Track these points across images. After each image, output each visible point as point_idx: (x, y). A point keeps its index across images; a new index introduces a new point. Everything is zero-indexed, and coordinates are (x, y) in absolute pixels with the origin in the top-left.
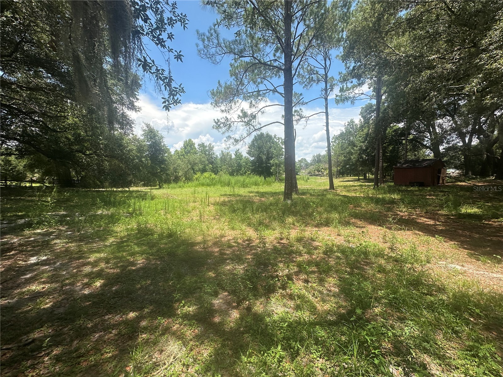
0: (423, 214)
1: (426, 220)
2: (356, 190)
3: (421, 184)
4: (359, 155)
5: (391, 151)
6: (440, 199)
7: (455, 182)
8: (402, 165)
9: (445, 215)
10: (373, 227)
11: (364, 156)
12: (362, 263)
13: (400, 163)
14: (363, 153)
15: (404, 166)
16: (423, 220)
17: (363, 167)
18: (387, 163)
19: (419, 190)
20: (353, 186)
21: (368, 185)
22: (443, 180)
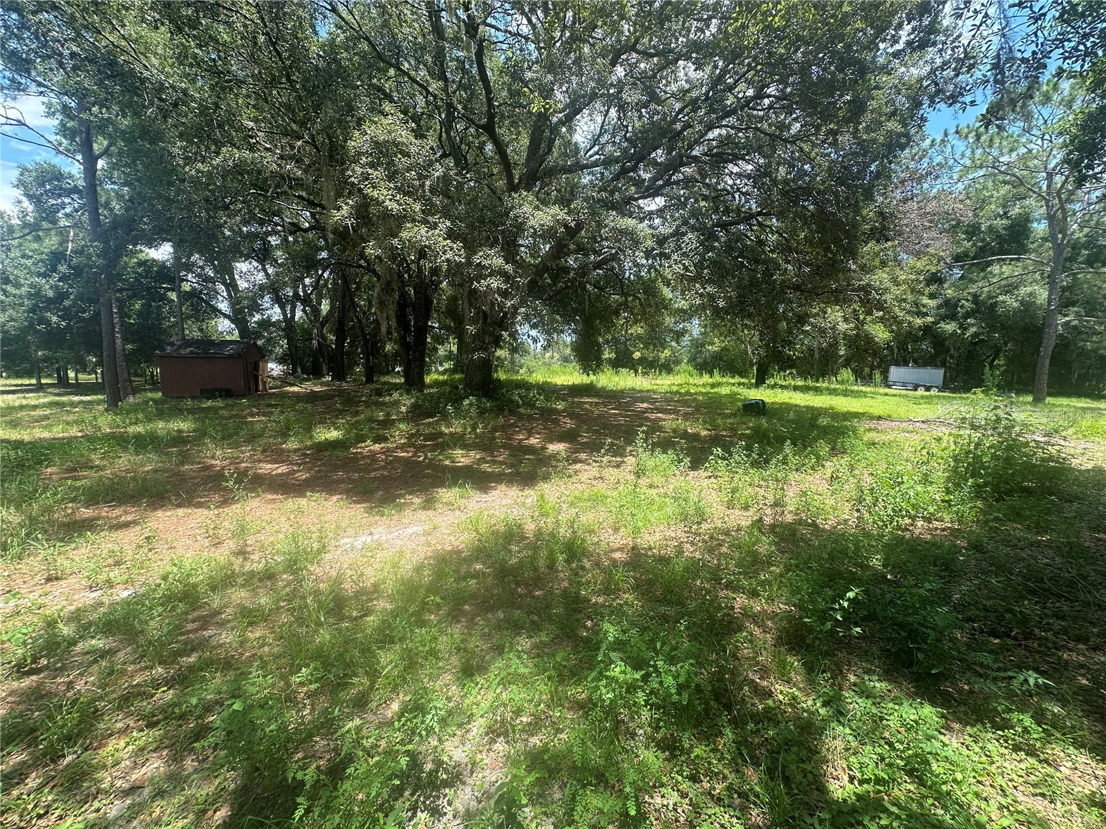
0: (259, 456)
1: (269, 466)
2: (46, 418)
3: (227, 393)
4: (33, 310)
5: (140, 314)
6: (275, 421)
7: (282, 387)
8: (177, 349)
9: (296, 451)
10: (160, 513)
11: (54, 319)
12: (190, 626)
13: (172, 344)
14: (47, 309)
15: (183, 352)
16: (266, 468)
17: (50, 349)
18: (132, 342)
19: (227, 406)
20: (22, 407)
21: (80, 402)
22: (264, 383)
